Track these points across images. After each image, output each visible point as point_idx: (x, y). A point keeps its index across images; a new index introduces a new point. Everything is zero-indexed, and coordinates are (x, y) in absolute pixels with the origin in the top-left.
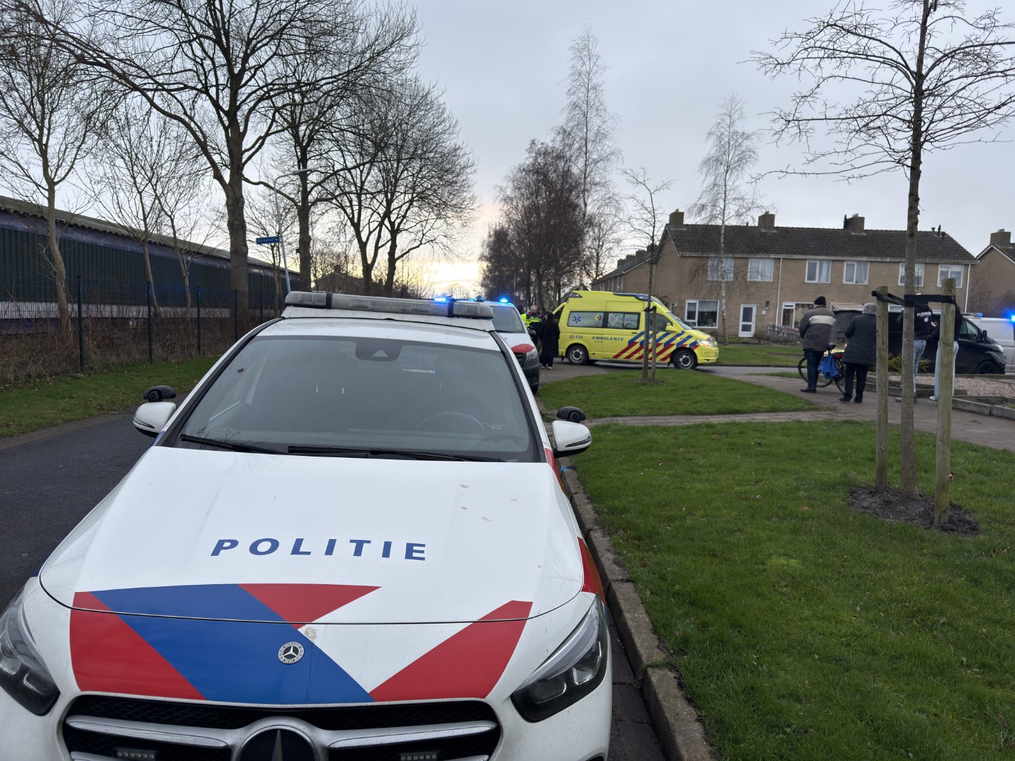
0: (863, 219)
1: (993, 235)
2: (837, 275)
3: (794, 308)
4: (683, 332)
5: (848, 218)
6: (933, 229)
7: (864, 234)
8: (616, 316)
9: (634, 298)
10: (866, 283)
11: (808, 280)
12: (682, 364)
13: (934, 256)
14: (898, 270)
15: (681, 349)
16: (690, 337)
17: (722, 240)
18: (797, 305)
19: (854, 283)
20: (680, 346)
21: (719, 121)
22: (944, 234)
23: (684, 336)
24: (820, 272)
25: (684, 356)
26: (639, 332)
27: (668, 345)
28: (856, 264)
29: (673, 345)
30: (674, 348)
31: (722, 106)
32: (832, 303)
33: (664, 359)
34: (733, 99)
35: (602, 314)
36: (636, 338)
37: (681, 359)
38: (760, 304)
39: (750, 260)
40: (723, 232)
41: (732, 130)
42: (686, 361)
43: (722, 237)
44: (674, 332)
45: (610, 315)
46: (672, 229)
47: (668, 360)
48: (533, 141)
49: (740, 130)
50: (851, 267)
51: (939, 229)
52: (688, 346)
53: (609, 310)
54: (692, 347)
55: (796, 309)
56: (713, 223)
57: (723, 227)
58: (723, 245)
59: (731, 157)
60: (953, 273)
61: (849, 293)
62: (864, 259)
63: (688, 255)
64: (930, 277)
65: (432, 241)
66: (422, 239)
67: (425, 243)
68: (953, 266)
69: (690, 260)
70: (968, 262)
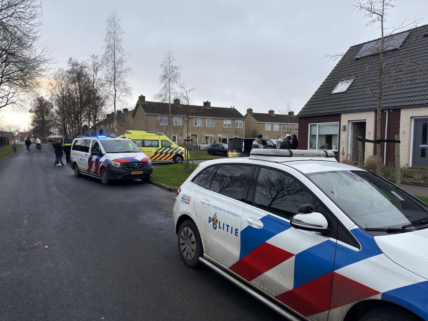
0: (210, 103)
1: (247, 110)
2: (204, 123)
3: (190, 136)
4: (177, 148)
5: (205, 102)
6: (231, 107)
7: (211, 108)
8: (148, 142)
9: (155, 134)
10: (214, 126)
11: (195, 125)
12: (178, 161)
13: (233, 117)
14: (223, 122)
15: (177, 155)
16: (180, 150)
17: (170, 110)
18: (191, 135)
19: (210, 126)
20: (177, 153)
21: (165, 61)
22: (235, 109)
23: (178, 150)
24: (199, 122)
25: (178, 158)
26: (159, 148)
27: (172, 153)
28: (210, 119)
29: (174, 153)
30: (174, 154)
31: (166, 55)
32: (203, 134)
33: (170, 159)
34: (170, 52)
35: (142, 141)
36: (158, 151)
37: (177, 159)
38: (179, 135)
39: (174, 117)
40: (170, 106)
41: (170, 65)
42: (179, 159)
43: (170, 108)
44: (174, 148)
45: (145, 141)
46: (141, 103)
47: (172, 160)
48: (71, 58)
49: (174, 65)
50: (208, 120)
51: (234, 107)
52: (180, 154)
53: (144, 139)
54: (181, 154)
55: (191, 136)
56: (164, 102)
57: (170, 104)
58: (170, 111)
59: (170, 76)
60: (239, 123)
61: (208, 130)
62: (213, 118)
63: (150, 114)
64: (233, 124)
65: (13, 103)
66: (7, 102)
67: (9, 104)
68: (239, 121)
69: (151, 117)
70: (244, 119)
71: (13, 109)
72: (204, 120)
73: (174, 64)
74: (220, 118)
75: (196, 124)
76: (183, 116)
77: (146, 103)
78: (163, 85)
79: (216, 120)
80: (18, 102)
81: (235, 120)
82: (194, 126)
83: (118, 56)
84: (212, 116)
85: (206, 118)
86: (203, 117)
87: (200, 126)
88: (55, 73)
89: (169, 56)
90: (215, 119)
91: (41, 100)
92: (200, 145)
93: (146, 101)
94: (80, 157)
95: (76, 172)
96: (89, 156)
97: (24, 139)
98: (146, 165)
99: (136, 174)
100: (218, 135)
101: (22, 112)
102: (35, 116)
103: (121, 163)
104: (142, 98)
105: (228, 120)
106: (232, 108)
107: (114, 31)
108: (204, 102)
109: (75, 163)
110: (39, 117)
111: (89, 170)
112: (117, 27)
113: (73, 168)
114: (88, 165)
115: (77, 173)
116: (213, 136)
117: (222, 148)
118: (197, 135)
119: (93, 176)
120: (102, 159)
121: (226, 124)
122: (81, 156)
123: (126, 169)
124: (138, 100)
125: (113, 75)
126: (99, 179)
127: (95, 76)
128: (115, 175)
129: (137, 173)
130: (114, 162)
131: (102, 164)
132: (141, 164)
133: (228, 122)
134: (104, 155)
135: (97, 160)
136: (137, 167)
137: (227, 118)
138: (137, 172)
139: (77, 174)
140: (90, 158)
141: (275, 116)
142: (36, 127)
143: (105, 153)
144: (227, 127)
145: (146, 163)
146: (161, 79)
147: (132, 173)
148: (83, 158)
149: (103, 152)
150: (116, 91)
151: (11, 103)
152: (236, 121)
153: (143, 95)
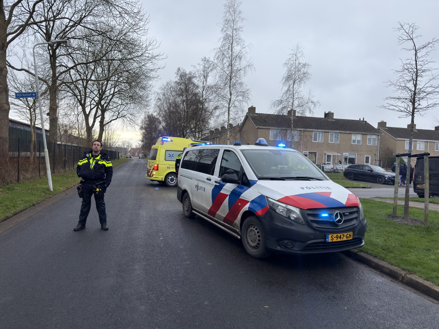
0: (333, 114)
1: (379, 123)
2: (326, 138)
6: (360, 119)
7: (334, 120)
10: (338, 142)
14: (352, 137)
19: (333, 142)
22: (365, 121)
24: (319, 137)
28: (334, 134)
32: (324, 152)
39: (288, 131)
41: (297, 62)
46: (250, 115)
50: (332, 135)
55: (309, 154)
59: (296, 76)
60: (373, 139)
61: (332, 147)
62: (338, 131)
63: (261, 128)
64: (364, 140)
65: (123, 116)
66: (118, 116)
67: (119, 118)
68: (373, 136)
69: (262, 130)
70: (379, 134)
71: (123, 123)
72: (326, 134)
73: (302, 60)
74: (348, 132)
75: (315, 139)
76: (300, 129)
77: (256, 115)
78: (286, 88)
79: (342, 134)
80: (129, 115)
81: (367, 135)
82: (313, 141)
83: (237, 49)
84: (337, 129)
85: (329, 132)
86: (324, 131)
87: (320, 141)
88: (163, 88)
89: (296, 52)
90: (340, 133)
91: (150, 117)
92: (323, 166)
93: (256, 113)
94: (196, 183)
95: (186, 209)
96: (216, 182)
97: (135, 154)
98: (355, 215)
99: (339, 240)
100: (344, 153)
101: (131, 126)
102: (145, 132)
103: (301, 209)
104: (252, 109)
105: (358, 135)
106: (362, 120)
107: (233, 17)
108: (325, 113)
109: (185, 191)
110: (148, 134)
111: (213, 212)
112: (237, 12)
113: (180, 200)
114: (211, 200)
115: (187, 211)
116: (336, 154)
117: (370, 172)
118: (316, 153)
119: (223, 228)
120: (250, 194)
121: (355, 140)
122: (198, 180)
123: (315, 225)
124: (248, 112)
125: (229, 74)
126: (236, 238)
127: (205, 82)
128: (286, 241)
129: (340, 237)
130: (284, 205)
131: (248, 205)
132: (347, 211)
133: (357, 137)
134: (252, 185)
135: (235, 194)
136: (339, 221)
137: (356, 132)
138: (339, 235)
139: (187, 214)
140: (218, 188)
141: (416, 131)
142: (146, 143)
143: (255, 179)
144: (356, 143)
145: (355, 209)
146: (284, 80)
147: (329, 239)
148: (201, 184)
149: (251, 175)
150: (231, 94)
151: (122, 117)
152: (368, 137)
153: (254, 106)
